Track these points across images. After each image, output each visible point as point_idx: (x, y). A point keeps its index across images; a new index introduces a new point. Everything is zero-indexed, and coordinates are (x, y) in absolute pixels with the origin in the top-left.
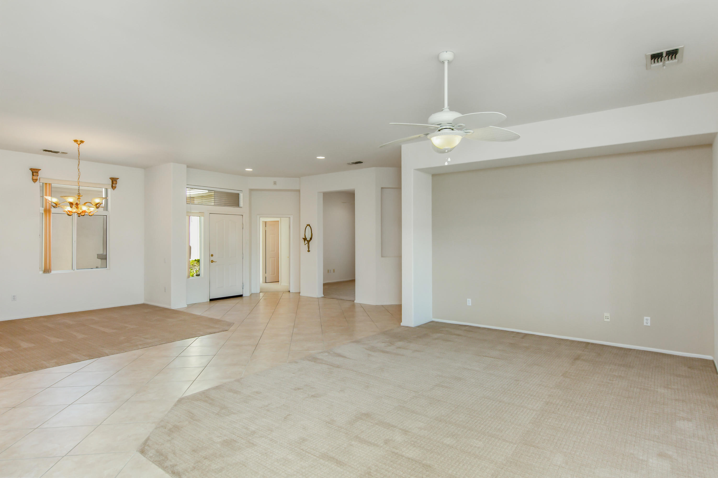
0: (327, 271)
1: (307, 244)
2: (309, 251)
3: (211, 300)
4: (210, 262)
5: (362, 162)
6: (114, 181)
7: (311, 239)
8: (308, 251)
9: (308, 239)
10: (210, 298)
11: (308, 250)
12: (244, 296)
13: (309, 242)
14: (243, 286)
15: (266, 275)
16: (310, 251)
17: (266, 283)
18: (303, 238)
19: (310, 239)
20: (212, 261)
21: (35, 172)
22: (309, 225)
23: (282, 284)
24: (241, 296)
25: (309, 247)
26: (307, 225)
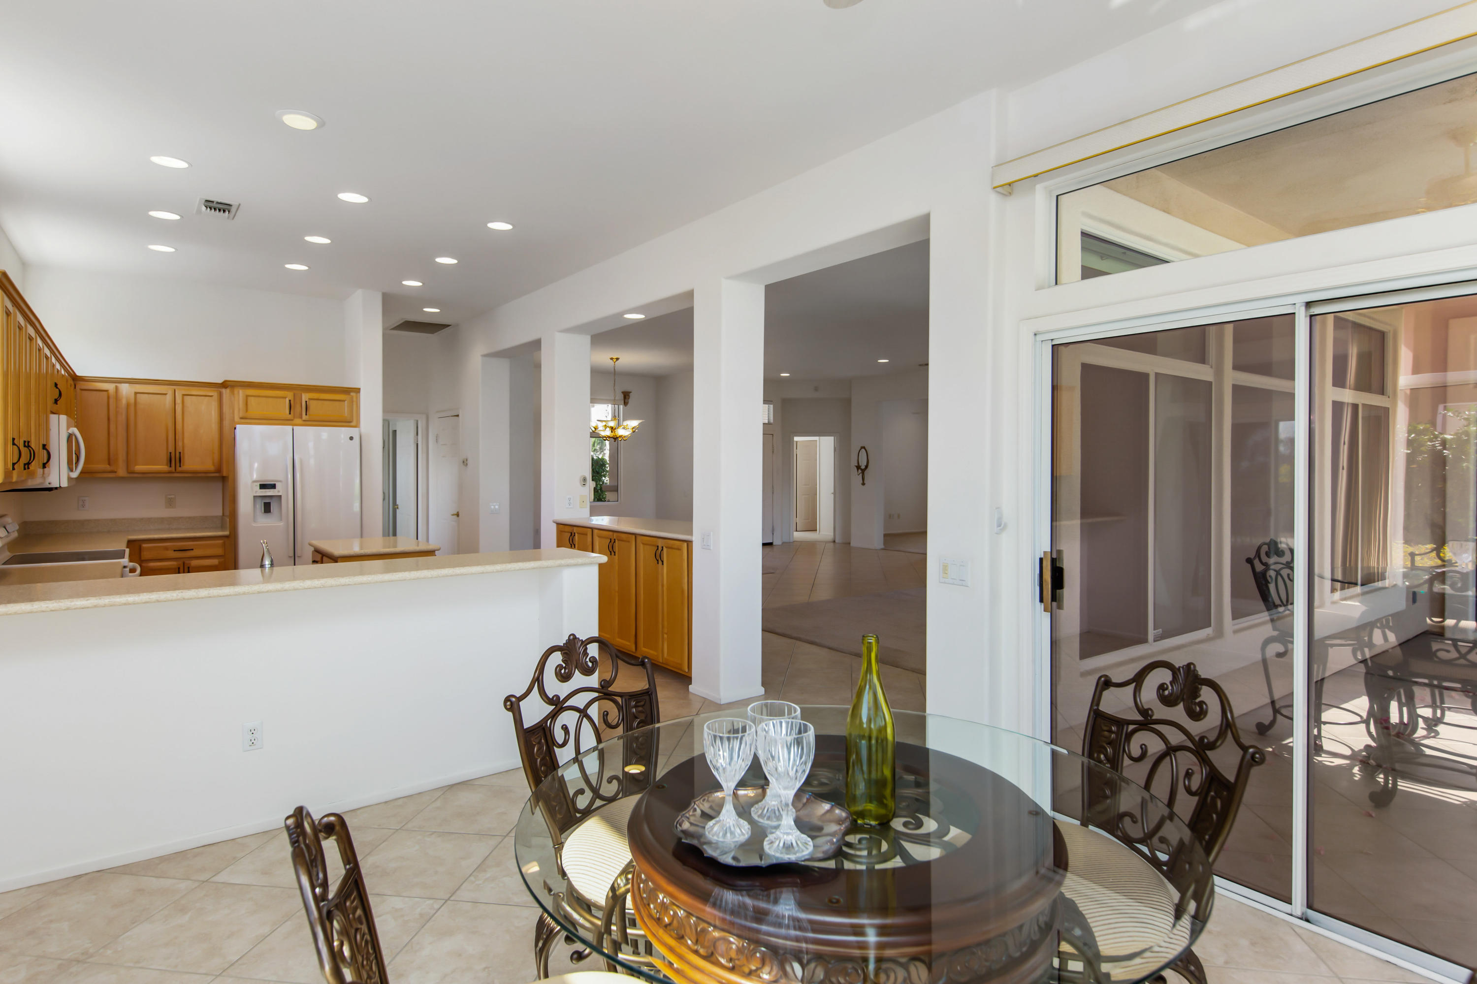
0: (889, 517)
1: (861, 474)
2: (863, 484)
7: (867, 467)
9: (863, 467)
12: (774, 544)
13: (863, 471)
14: (773, 530)
15: (796, 520)
16: (865, 484)
17: (797, 531)
18: (856, 466)
19: (864, 467)
22: (864, 448)
23: (820, 533)
24: (771, 544)
25: (863, 479)
26: (860, 448)
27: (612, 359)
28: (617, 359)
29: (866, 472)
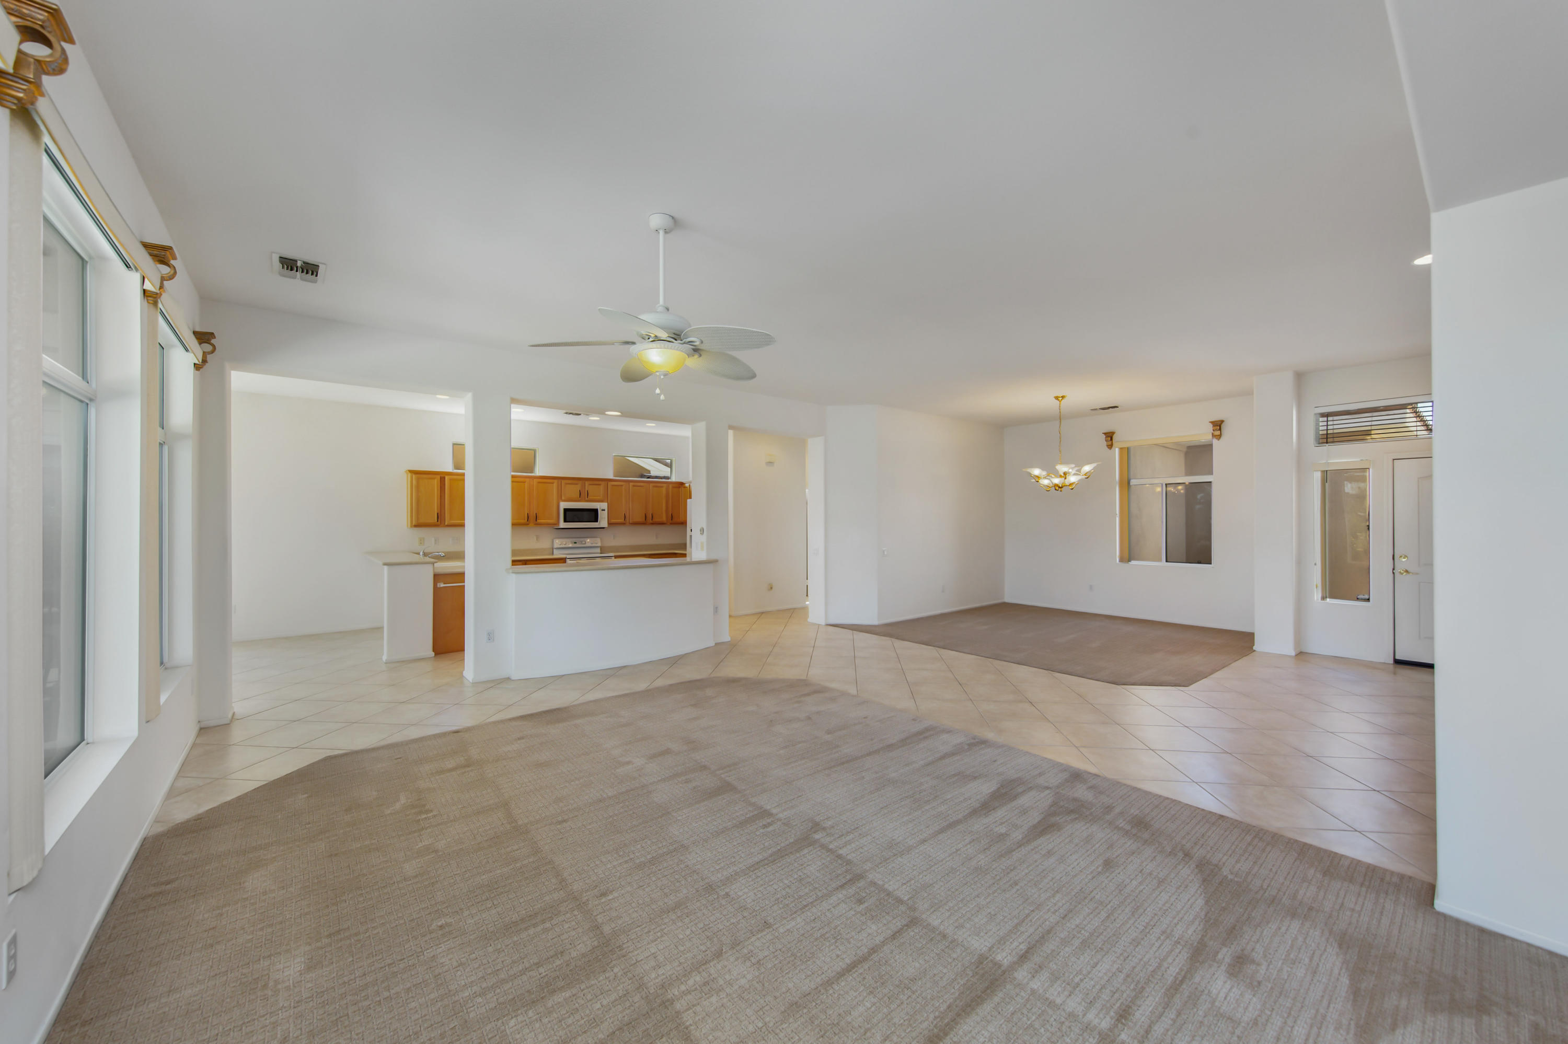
3: (1397, 662)
4: (1397, 573)
6: (1218, 424)
10: (1396, 659)
20: (1405, 572)
21: (1110, 436)
27: (1057, 398)
28: (1065, 397)
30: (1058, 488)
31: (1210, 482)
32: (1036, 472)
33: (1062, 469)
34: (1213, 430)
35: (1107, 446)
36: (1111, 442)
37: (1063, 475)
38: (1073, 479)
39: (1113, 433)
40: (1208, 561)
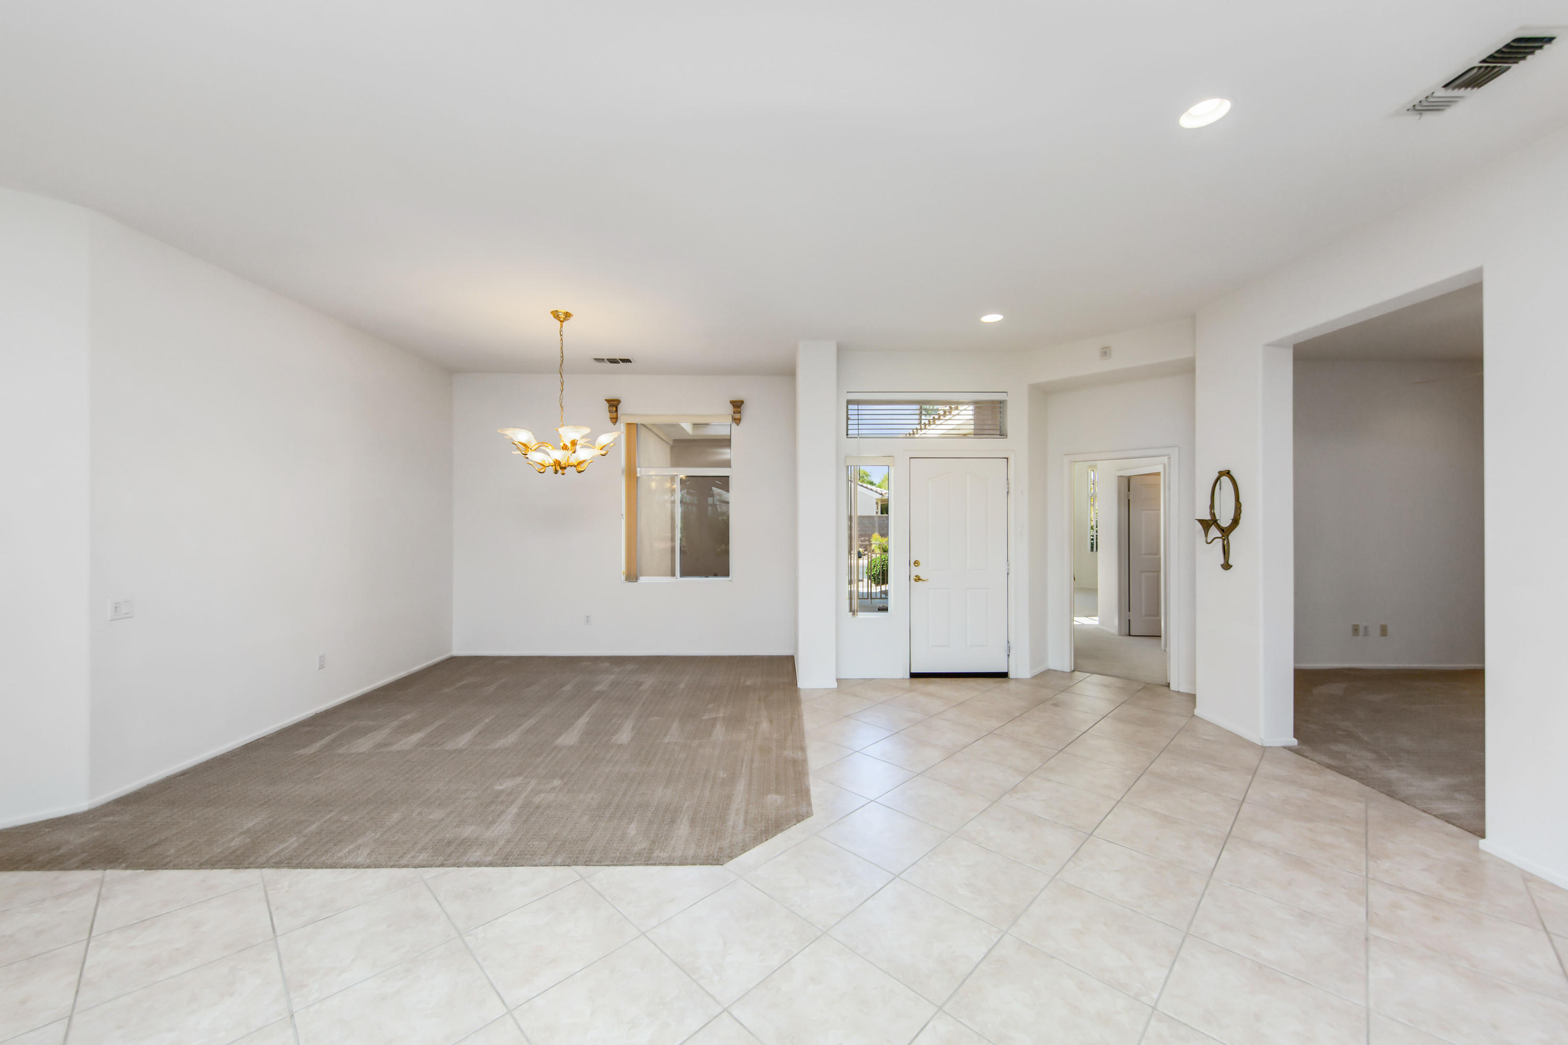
0: (1350, 630)
1: (1221, 541)
2: (1227, 566)
3: (914, 676)
4: (912, 580)
5: (1550, 40)
6: (737, 405)
7: (1235, 522)
8: (1222, 565)
9: (1225, 522)
10: (912, 672)
11: (1222, 562)
12: (1011, 675)
13: (1226, 532)
14: (1009, 649)
16: (1231, 566)
18: (1201, 521)
19: (1230, 522)
20: (918, 579)
21: (614, 404)
22: (1228, 473)
24: (1004, 675)
25: (1226, 551)
26: (1217, 475)
27: (556, 314)
28: (568, 315)
29: (1232, 537)
30: (559, 467)
31: (728, 477)
32: (523, 436)
33: (568, 434)
34: (734, 413)
35: (611, 418)
36: (615, 413)
37: (569, 445)
38: (583, 454)
39: (618, 401)
40: (725, 573)
